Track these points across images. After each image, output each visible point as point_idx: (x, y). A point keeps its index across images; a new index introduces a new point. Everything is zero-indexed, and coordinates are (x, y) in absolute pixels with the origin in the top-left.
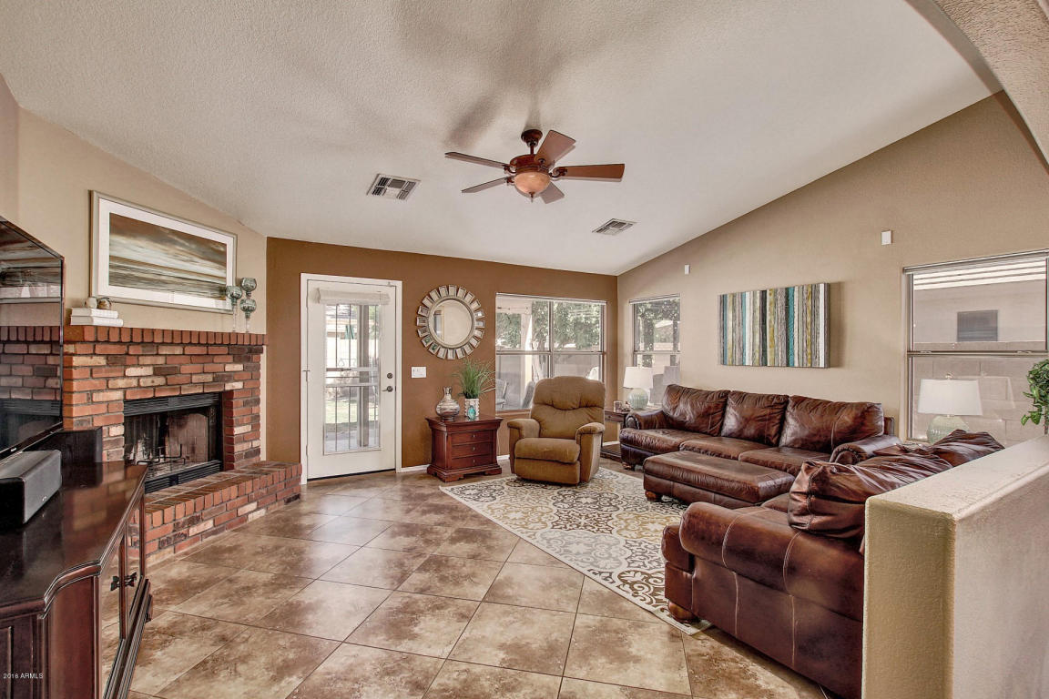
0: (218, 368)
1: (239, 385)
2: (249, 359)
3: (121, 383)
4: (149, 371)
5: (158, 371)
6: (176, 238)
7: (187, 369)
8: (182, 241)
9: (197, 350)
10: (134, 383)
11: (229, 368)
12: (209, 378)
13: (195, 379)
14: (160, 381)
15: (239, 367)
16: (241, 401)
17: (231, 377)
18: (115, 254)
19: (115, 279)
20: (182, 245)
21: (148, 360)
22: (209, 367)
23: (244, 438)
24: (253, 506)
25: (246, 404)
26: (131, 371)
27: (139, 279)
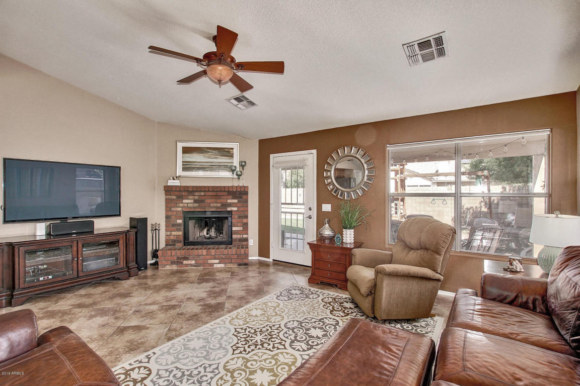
0: (224, 201)
1: (235, 209)
2: (241, 197)
3: (181, 205)
4: (192, 201)
5: (195, 201)
6: (209, 150)
7: (208, 201)
8: (211, 151)
9: (211, 194)
10: (186, 205)
11: (229, 201)
12: (219, 205)
13: (212, 205)
14: (196, 205)
15: (236, 201)
16: (236, 217)
17: (230, 205)
18: (184, 160)
19: (184, 169)
20: (212, 152)
21: (191, 197)
22: (218, 201)
23: (237, 232)
24: (217, 261)
25: (240, 217)
26: (185, 201)
27: (194, 168)
